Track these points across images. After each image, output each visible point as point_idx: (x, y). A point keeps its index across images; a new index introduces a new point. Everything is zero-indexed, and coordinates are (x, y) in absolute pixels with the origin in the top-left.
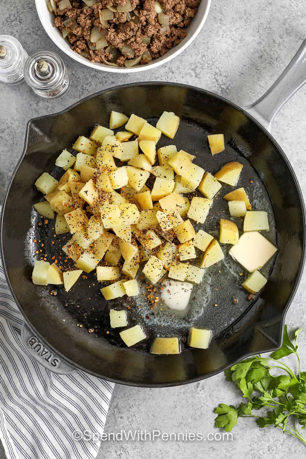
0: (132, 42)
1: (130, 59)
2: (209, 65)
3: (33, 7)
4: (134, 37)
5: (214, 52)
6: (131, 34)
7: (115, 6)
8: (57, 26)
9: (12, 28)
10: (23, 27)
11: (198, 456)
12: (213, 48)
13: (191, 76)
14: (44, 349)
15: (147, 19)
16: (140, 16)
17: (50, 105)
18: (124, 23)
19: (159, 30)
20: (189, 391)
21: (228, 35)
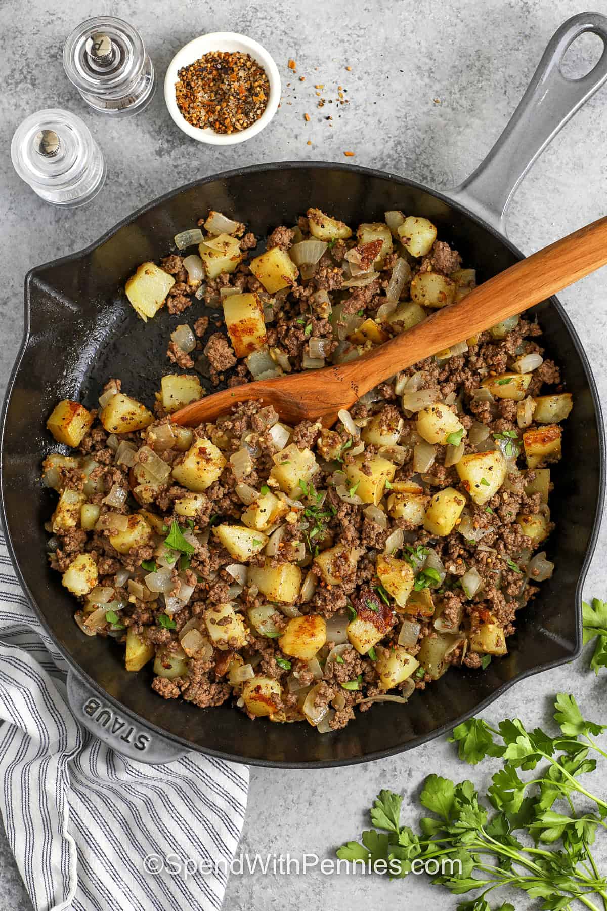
9: (17, 97)
10: (39, 94)
14: (117, 718)
21: (445, 100)
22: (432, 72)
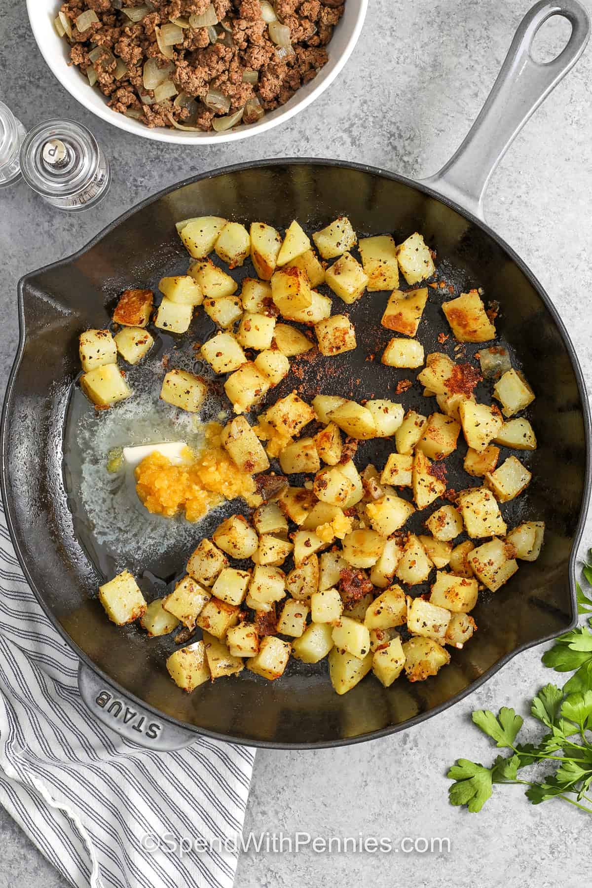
0: (224, 82)
1: (222, 116)
2: (377, 119)
3: (25, 33)
4: (227, 72)
5: (384, 92)
6: (221, 67)
7: (185, 18)
8: (76, 63)
10: (10, 75)
11: (417, 874)
12: (381, 86)
13: (343, 144)
14: (128, 709)
15: (248, 36)
16: (235, 32)
17: (74, 221)
18: (205, 49)
19: (273, 54)
20: (389, 750)
21: (407, 57)
22: (394, 31)
